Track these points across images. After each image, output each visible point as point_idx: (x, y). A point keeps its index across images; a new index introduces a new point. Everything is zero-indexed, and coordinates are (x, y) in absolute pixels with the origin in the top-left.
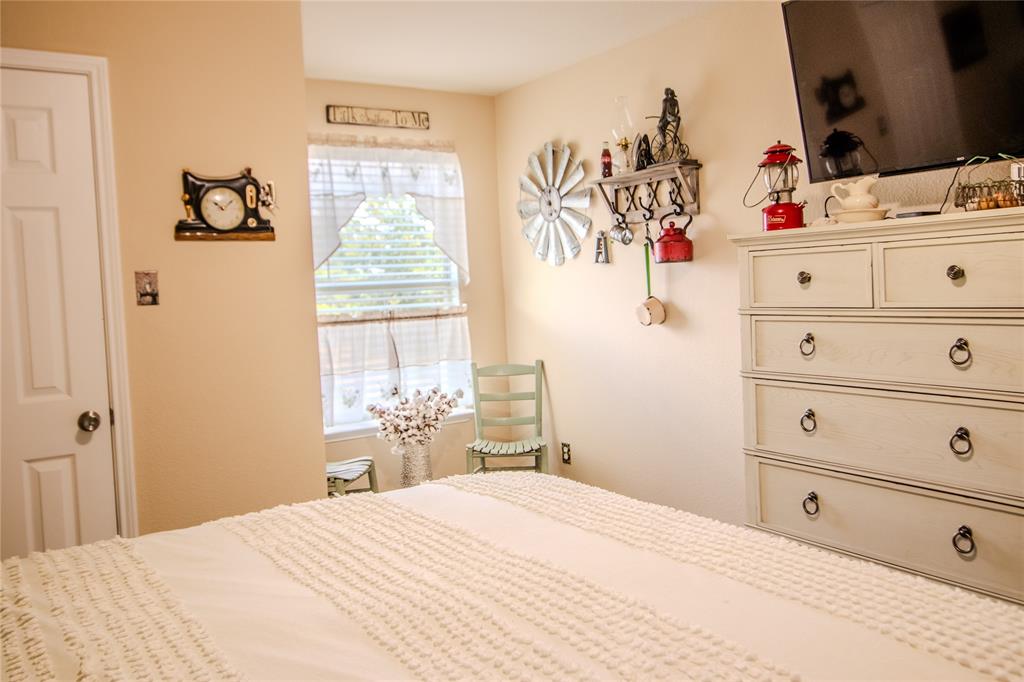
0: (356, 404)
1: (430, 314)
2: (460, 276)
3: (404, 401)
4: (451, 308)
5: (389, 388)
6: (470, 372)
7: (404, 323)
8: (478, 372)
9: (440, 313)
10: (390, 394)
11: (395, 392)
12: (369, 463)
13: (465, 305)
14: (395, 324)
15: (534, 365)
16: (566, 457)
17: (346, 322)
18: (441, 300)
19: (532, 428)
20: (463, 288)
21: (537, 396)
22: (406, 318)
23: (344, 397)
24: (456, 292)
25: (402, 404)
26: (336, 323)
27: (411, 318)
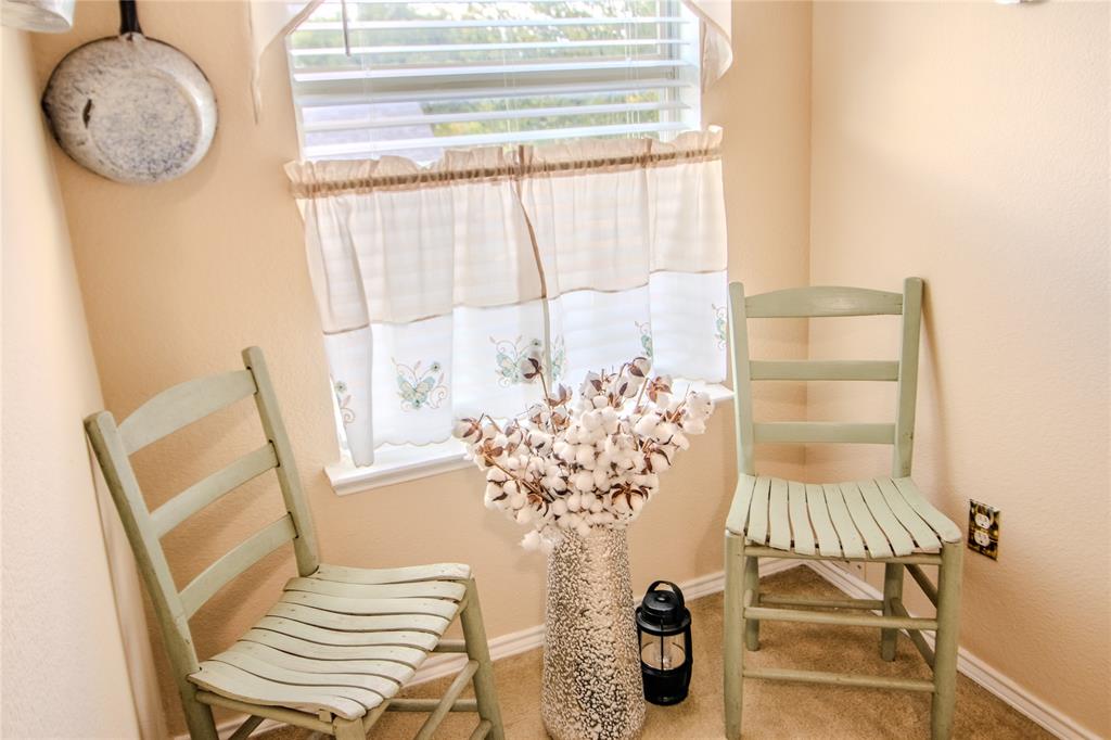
0: (433, 397)
1: (628, 154)
2: (707, 49)
3: (557, 398)
4: (682, 137)
5: (518, 353)
6: (723, 300)
7: (558, 182)
8: (745, 307)
9: (655, 150)
10: (519, 372)
11: (533, 369)
12: (457, 591)
13: (715, 129)
14: (533, 186)
15: (900, 289)
16: (982, 538)
17: (401, 180)
18: (650, 116)
19: (887, 453)
20: (712, 83)
21: (903, 373)
22: (565, 166)
23: (402, 382)
24: (692, 95)
25: (552, 403)
26: (368, 184)
27: (579, 165)
